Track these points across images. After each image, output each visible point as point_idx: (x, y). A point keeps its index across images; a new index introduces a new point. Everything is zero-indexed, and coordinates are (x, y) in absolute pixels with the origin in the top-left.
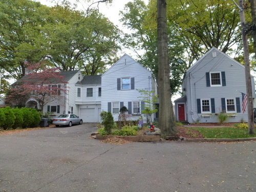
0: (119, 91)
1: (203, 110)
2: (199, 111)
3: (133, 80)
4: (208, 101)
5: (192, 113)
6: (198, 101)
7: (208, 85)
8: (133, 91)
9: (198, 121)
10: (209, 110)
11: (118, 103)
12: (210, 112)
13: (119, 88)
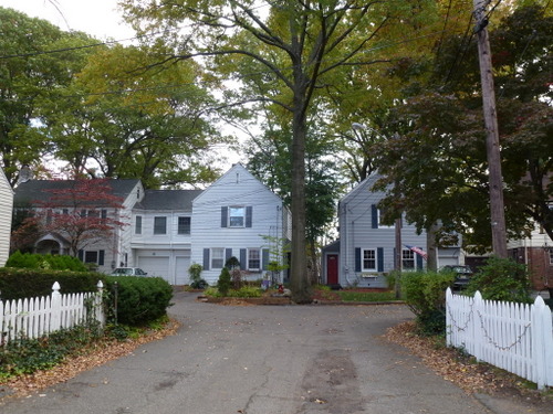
0: (225, 230)
1: (365, 267)
2: (358, 269)
3: (249, 211)
4: (373, 252)
5: (346, 272)
6: (358, 251)
7: (375, 225)
8: (248, 230)
9: (356, 284)
10: (374, 267)
11: (221, 250)
12: (376, 270)
13: (224, 225)
